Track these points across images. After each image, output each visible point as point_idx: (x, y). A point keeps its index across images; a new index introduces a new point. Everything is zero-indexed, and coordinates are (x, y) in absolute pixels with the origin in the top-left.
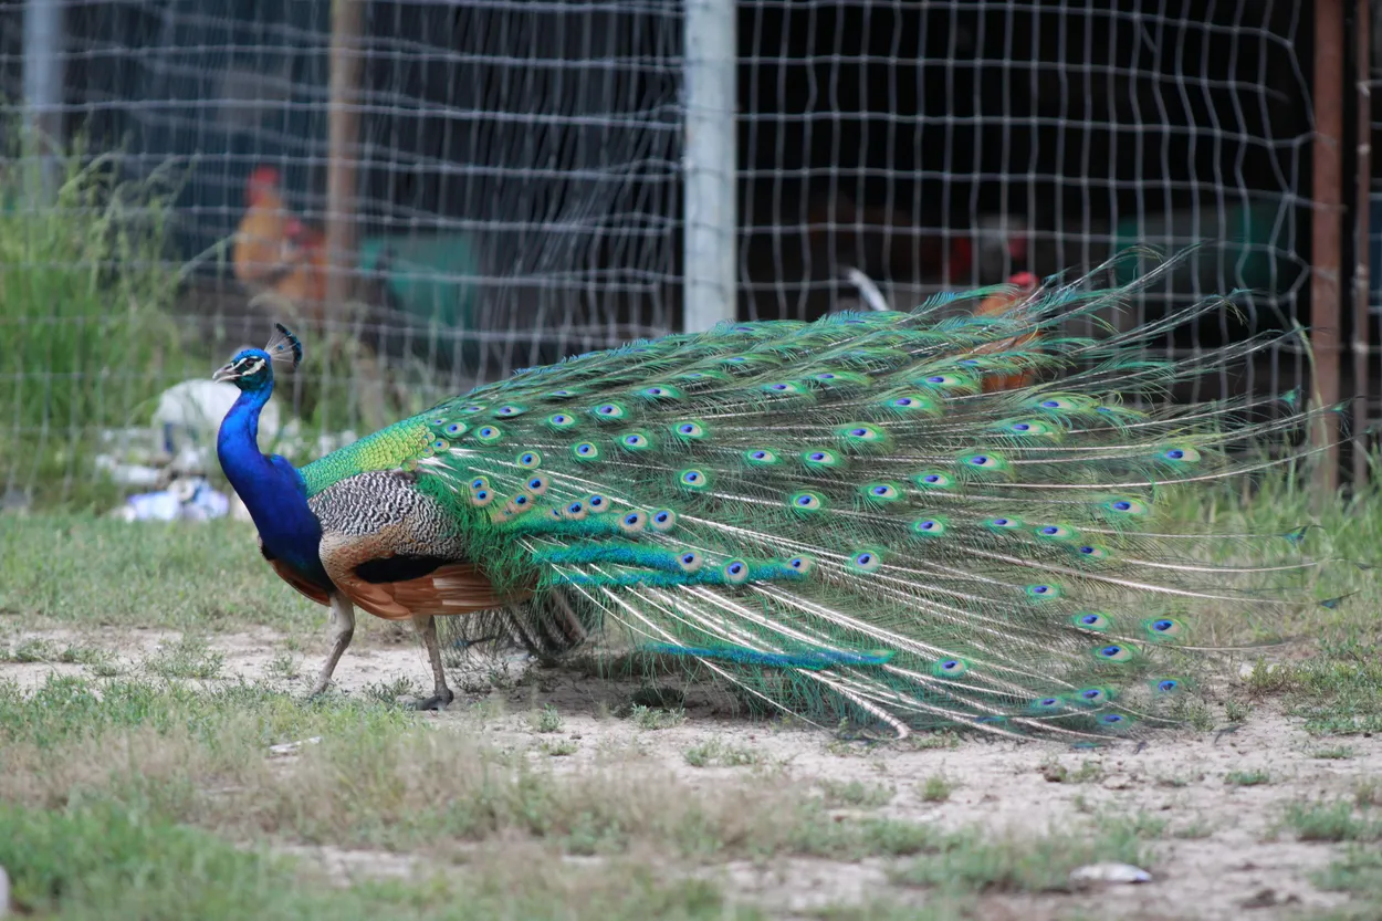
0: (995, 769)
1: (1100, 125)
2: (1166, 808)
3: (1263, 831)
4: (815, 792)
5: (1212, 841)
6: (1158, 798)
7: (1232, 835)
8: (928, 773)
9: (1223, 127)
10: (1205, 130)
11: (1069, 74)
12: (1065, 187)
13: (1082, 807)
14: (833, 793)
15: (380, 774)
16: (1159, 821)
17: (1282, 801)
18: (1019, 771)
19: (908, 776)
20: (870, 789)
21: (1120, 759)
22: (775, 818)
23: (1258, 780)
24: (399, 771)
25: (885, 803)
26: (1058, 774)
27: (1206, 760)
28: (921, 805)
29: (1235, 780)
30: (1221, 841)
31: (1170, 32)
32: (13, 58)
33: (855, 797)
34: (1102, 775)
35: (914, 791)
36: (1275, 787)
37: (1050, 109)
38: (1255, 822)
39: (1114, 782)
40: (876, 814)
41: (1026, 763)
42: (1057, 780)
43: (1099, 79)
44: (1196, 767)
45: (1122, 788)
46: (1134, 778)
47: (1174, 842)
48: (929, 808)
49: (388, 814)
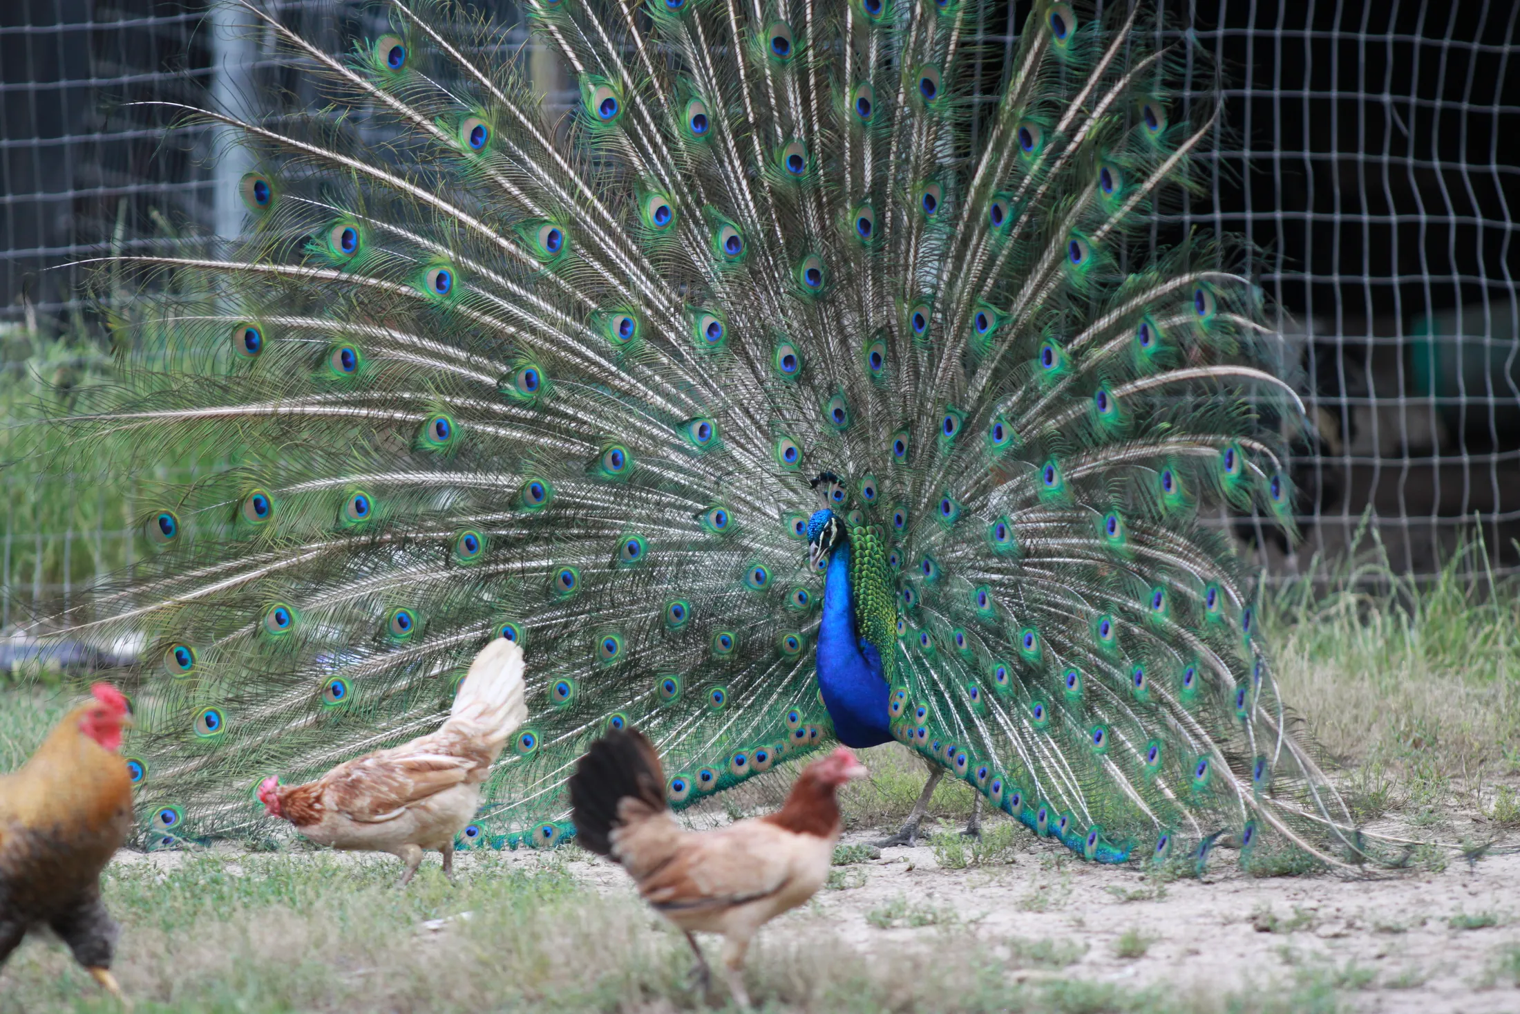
0: (1201, 920)
1: (1351, 217)
2: (1380, 957)
3: (1480, 978)
4: (1002, 953)
5: (1424, 991)
6: (1374, 945)
7: (1446, 984)
8: (1126, 928)
9: (1485, 215)
10: (1466, 219)
11: (1315, 163)
12: (1315, 285)
13: (1288, 957)
14: (1021, 952)
15: (524, 948)
16: (1367, 971)
17: (1506, 945)
18: (1228, 922)
19: (1107, 932)
20: (1058, 947)
21: (1339, 905)
22: (949, 981)
23: (1485, 923)
24: (545, 945)
25: (1074, 962)
26: (1267, 924)
27: (1433, 902)
28: (1116, 962)
29: (1459, 924)
30: (1433, 990)
31: (1424, 115)
32: (204, 183)
33: (1042, 956)
34: (1315, 923)
35: (1108, 947)
36: (1503, 931)
37: (1294, 201)
38: (1475, 969)
39: (1327, 930)
40: (1066, 973)
41: (1236, 913)
42: (1266, 930)
43: (1348, 167)
44: (1420, 911)
45: (1336, 936)
46: (1350, 925)
47: (1384, 993)
48: (1123, 966)
49: (531, 991)
